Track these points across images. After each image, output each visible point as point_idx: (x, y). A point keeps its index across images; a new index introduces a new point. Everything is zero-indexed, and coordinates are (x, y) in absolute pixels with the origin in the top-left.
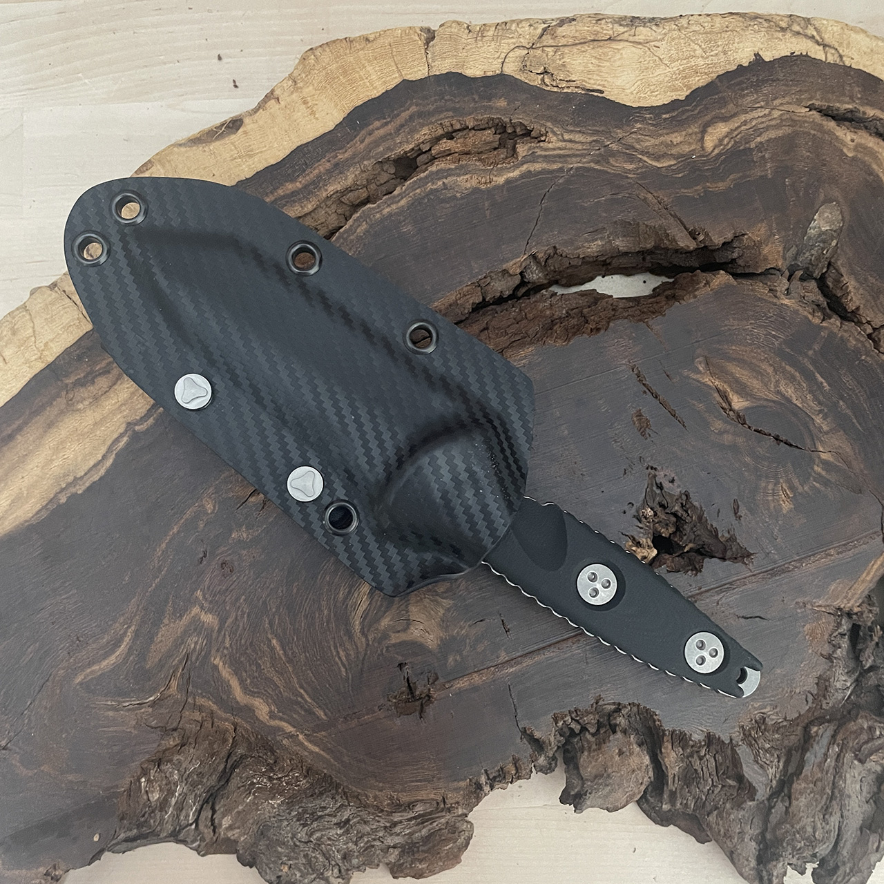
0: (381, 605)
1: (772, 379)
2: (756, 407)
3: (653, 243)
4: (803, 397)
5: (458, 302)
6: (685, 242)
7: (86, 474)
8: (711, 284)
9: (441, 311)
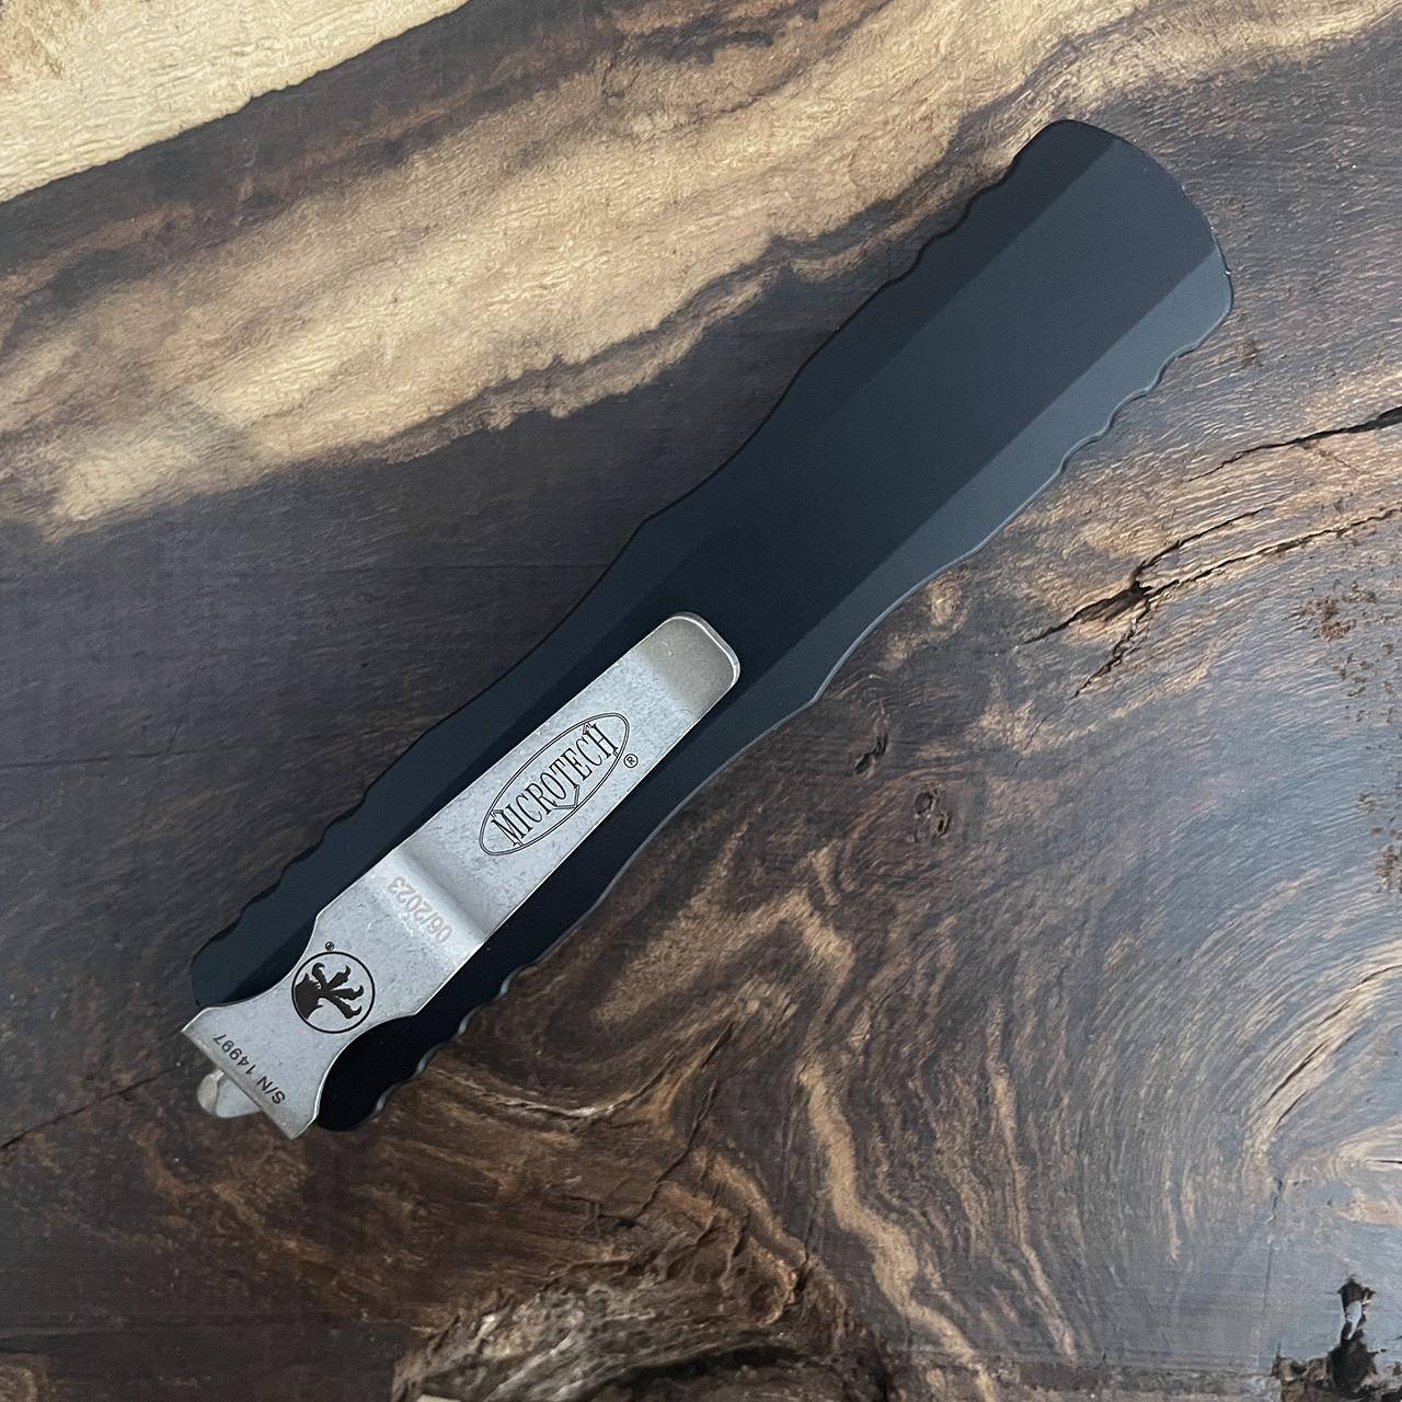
7: (595, 360)
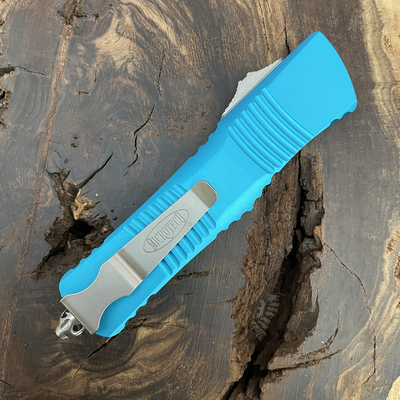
0: (140, 23)
1: (146, 367)
2: (133, 344)
3: (286, 340)
4: (122, 381)
5: (314, 180)
6: (276, 363)
8: (236, 364)
9: (314, 165)
